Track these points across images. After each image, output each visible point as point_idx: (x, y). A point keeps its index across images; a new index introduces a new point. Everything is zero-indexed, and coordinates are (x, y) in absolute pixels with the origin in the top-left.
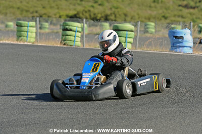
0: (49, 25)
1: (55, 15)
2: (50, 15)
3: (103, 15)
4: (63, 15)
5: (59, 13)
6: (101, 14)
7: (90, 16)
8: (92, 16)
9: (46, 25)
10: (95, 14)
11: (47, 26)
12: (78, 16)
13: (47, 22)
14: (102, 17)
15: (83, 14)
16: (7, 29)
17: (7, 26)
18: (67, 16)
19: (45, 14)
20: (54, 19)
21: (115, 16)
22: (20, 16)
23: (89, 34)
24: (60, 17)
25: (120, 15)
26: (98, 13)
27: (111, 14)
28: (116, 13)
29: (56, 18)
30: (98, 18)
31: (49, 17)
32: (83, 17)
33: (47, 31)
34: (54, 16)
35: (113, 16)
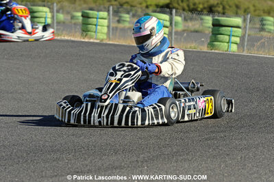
0: (130, 18)
1: (141, 4)
2: (134, 4)
3: (206, 6)
4: (151, 5)
5: (146, 2)
6: (203, 4)
7: (188, 6)
8: (192, 6)
9: (127, 17)
10: (194, 4)
11: (128, 19)
12: (171, 6)
13: (128, 13)
14: (205, 8)
15: (178, 4)
16: (73, 21)
17: (73, 17)
18: (157, 6)
19: (127, 3)
20: (140, 10)
21: (224, 8)
22: (93, 5)
23: (184, 31)
24: (147, 7)
25: (230, 7)
26: (200, 3)
27: (218, 4)
28: (225, 3)
29: (141, 8)
30: (199, 9)
31: (132, 6)
32: (179, 7)
33: (127, 25)
34: (139, 6)
35: (221, 7)
